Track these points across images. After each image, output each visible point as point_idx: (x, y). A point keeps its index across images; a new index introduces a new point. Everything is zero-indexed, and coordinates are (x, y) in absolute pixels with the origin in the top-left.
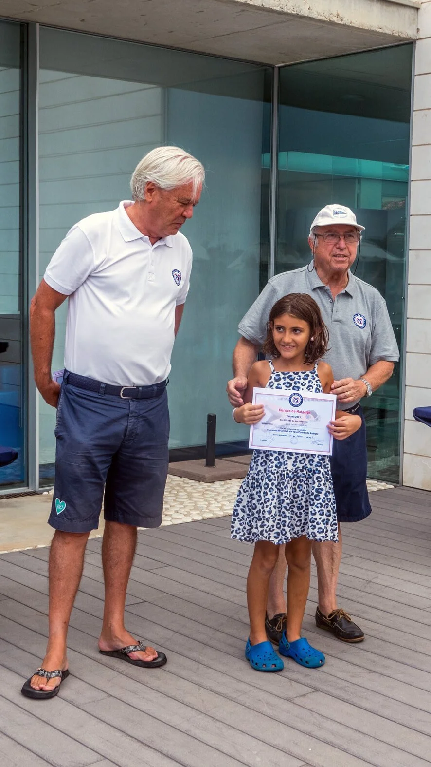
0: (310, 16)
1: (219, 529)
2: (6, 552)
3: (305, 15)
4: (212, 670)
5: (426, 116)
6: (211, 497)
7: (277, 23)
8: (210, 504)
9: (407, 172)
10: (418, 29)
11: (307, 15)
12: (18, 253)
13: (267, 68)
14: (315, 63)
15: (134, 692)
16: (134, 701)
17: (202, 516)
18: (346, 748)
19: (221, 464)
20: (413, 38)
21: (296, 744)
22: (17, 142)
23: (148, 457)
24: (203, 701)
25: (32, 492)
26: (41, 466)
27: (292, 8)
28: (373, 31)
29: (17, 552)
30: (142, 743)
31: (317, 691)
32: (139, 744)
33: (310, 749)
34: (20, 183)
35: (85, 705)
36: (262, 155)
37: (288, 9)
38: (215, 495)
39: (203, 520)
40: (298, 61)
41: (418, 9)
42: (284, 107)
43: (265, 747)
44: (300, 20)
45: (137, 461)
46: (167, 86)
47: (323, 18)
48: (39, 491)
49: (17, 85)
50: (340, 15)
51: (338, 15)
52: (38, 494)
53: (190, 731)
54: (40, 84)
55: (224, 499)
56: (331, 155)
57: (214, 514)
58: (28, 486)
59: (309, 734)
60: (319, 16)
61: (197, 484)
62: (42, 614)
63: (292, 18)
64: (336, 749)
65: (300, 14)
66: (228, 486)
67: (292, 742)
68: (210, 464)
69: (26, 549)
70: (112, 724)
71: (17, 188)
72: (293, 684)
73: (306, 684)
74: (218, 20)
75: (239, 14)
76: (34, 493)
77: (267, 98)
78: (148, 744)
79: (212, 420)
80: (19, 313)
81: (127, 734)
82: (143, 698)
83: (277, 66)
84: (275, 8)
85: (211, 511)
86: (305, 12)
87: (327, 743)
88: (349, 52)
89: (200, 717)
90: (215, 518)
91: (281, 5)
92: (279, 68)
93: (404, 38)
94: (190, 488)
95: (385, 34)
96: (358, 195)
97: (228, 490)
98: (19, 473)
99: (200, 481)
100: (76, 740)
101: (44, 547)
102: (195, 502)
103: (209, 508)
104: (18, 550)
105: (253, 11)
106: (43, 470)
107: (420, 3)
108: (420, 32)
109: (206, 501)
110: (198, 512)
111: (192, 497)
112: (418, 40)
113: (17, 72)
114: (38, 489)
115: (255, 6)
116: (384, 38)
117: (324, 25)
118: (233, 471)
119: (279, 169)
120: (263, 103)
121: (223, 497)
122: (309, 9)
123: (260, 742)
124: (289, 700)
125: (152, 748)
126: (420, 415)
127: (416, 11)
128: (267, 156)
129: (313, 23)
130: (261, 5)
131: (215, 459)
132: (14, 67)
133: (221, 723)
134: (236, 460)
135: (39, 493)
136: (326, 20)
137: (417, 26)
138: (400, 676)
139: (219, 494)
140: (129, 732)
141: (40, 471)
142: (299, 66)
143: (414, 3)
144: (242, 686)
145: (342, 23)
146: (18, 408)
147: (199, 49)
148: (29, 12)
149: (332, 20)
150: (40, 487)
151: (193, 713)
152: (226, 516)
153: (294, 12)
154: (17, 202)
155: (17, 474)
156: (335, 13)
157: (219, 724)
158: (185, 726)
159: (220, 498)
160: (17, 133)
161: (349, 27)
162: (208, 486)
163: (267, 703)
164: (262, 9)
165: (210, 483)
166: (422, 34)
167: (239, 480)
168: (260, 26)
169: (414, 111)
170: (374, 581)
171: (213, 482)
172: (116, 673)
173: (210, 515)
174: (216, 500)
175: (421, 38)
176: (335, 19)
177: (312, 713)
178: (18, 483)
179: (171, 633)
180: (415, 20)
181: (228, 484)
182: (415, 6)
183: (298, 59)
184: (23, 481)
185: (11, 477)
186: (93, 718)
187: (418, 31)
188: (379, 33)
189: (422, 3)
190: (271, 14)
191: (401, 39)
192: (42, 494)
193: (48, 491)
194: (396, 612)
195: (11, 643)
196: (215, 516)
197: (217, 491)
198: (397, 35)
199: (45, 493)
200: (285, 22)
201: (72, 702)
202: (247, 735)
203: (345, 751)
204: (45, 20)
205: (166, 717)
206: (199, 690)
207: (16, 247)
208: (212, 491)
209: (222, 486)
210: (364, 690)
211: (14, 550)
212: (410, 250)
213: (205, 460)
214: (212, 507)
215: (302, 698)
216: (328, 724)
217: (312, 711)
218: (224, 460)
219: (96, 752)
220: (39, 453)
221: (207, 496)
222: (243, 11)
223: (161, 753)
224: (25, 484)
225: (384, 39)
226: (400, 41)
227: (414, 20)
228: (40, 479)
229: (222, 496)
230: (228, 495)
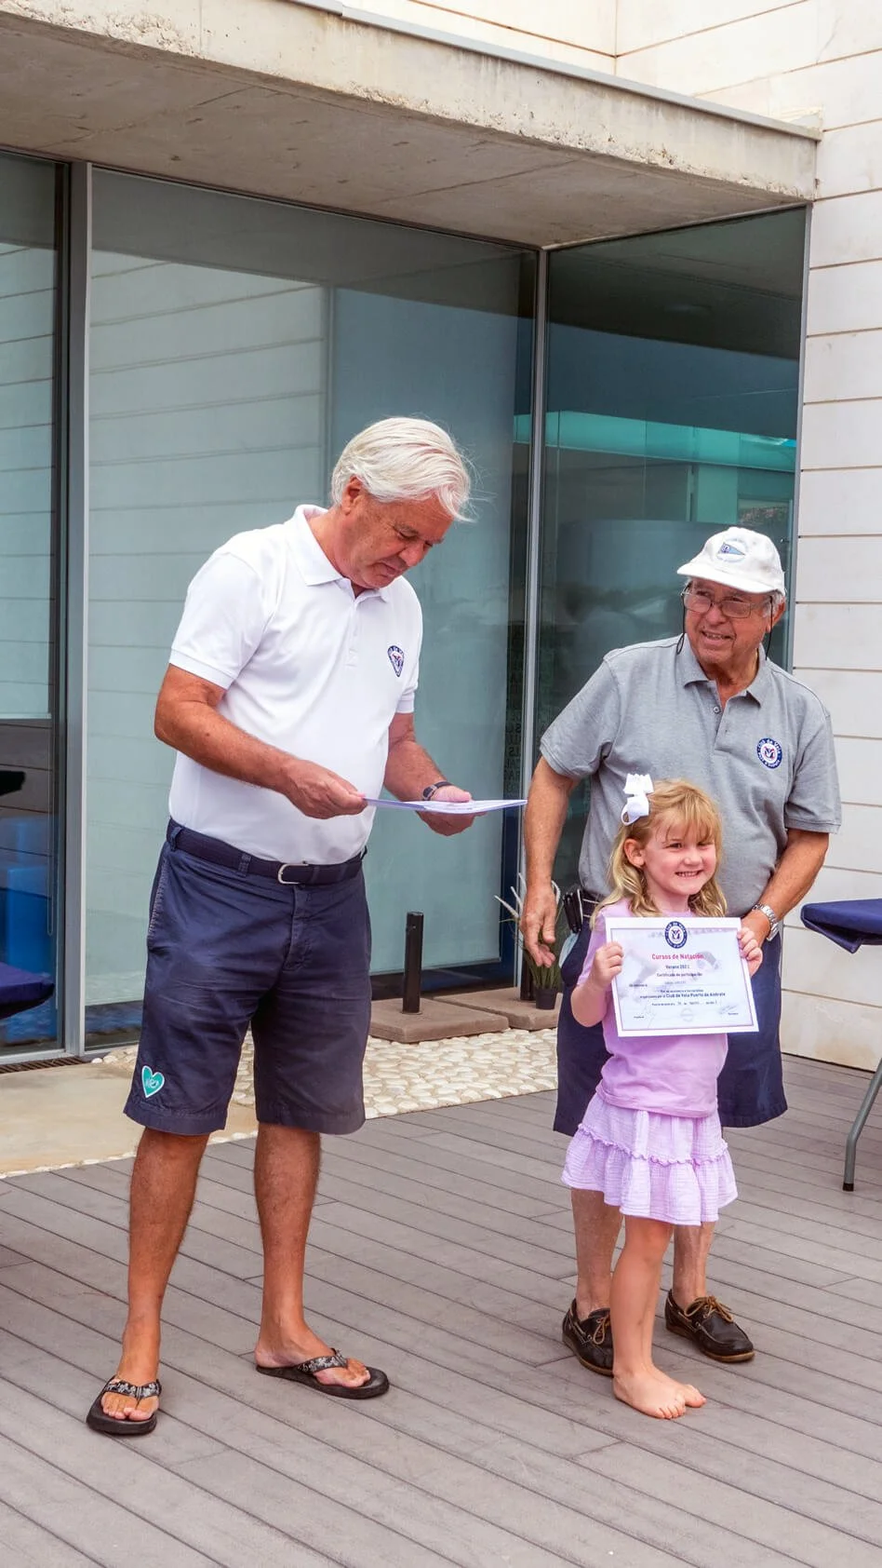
0: (611, 154)
1: (431, 1131)
2: (24, 1172)
3: (602, 152)
4: (421, 1401)
5: (830, 346)
6: (414, 1071)
7: (548, 166)
8: (411, 1084)
9: (793, 454)
10: (817, 180)
11: (605, 152)
12: (48, 602)
13: (526, 251)
14: (618, 243)
15: (274, 1442)
16: (275, 1458)
17: (396, 1105)
18: (679, 1550)
19: (435, 1009)
20: (807, 198)
21: (584, 1542)
22: (46, 389)
23: (334, 995)
24: (406, 1459)
25: (73, 1058)
26: (88, 1009)
27: (578, 138)
28: (730, 183)
29: (46, 1172)
30: (291, 1538)
31: (623, 1441)
32: (287, 1540)
33: (611, 1553)
34: (53, 467)
35: (181, 1466)
36: (515, 418)
37: (570, 140)
38: (422, 1068)
39: (399, 1114)
40: (587, 240)
41: (816, 142)
42: (558, 329)
43: (526, 1548)
44: (593, 161)
45: (312, 1003)
46: (333, 284)
47: (637, 159)
48: (85, 1056)
49: (48, 279)
50: (669, 153)
51: (664, 152)
52: (83, 1062)
53: (383, 1516)
54: (93, 278)
55: (436, 1076)
56: (643, 419)
57: (419, 1104)
58: (63, 1046)
59: (607, 1524)
60: (628, 155)
61: (386, 1045)
62: (95, 1292)
63: (576, 157)
64: (661, 1553)
65: (591, 149)
66: (446, 1050)
67: (577, 1538)
68: (411, 1007)
69: (62, 1167)
70: (233, 1502)
71: (47, 476)
72: (575, 1428)
73: (602, 1429)
74: (435, 160)
75: (475, 148)
76: (76, 1061)
77: (525, 310)
78: (303, 1540)
79: (415, 924)
80: (49, 716)
81: (262, 1521)
82: (292, 1452)
83: (545, 248)
84: (544, 138)
85: (414, 1098)
86: (603, 147)
87: (642, 1541)
88: (682, 224)
89: (399, 1489)
90: (422, 1111)
91: (556, 133)
92: (549, 252)
93: (790, 197)
94: (374, 1054)
95: (754, 188)
96: (692, 495)
97: (446, 1058)
98: (47, 1021)
99: (391, 1041)
100: (166, 1532)
101: (97, 1164)
102: (383, 1079)
103: (410, 1092)
104: (47, 1169)
105: (502, 142)
106: (92, 1016)
107: (821, 130)
108: (821, 186)
109: (406, 1078)
110: (390, 1099)
111: (378, 1070)
112: (815, 201)
113: (48, 256)
114: (82, 1053)
115: (506, 133)
116: (750, 196)
117: (637, 171)
118: (457, 1022)
119: (547, 445)
120: (515, 319)
121: (437, 1071)
122: (609, 140)
123: (516, 1539)
124: (571, 1459)
125: (309, 1547)
126: (816, 918)
127: (813, 147)
128: (523, 420)
129: (617, 166)
130: (518, 133)
131: (421, 999)
132: (43, 245)
133: (440, 1502)
134: (458, 1001)
135: (85, 1060)
136: (642, 161)
137: (815, 173)
138: (780, 1416)
139: (429, 1064)
140: (266, 1518)
141: (87, 1019)
142: (584, 250)
143: (809, 131)
144: (480, 1432)
145: (672, 167)
146: (46, 898)
147: (398, 216)
148: (74, 141)
149: (653, 162)
150: (86, 1050)
151: (388, 1481)
152: (442, 1107)
153: (580, 147)
154: (47, 505)
155: (40, 1023)
156: (659, 149)
157: (437, 1504)
158: (372, 1507)
159: (430, 1073)
160: (47, 370)
161: (686, 175)
162: (408, 1051)
163: (528, 1465)
164: (521, 139)
165: (410, 1043)
166: (823, 191)
167: (466, 1039)
168: (512, 172)
169: (808, 337)
170: (727, 1233)
171: (418, 1043)
172: (238, 1405)
173: (413, 1106)
174: (423, 1077)
175: (823, 196)
176: (660, 161)
177: (614, 1483)
178: (44, 1041)
179: (343, 1330)
180: (811, 164)
181: (447, 1045)
182: (811, 136)
183: (587, 235)
184: (55, 1036)
185: (30, 1030)
186: (198, 1489)
187: (817, 184)
188: (742, 187)
189: (825, 131)
190: (535, 148)
191: (781, 199)
192: (90, 1062)
193: (102, 1056)
194: (771, 1294)
195: (37, 1347)
196: (422, 1108)
197: (424, 1059)
198: (777, 191)
199: (97, 1061)
200: (562, 164)
201: (158, 1459)
202: (490, 1525)
203: (678, 1556)
204: (102, 156)
205: (335, 1490)
206: (398, 1437)
207: (45, 592)
208: (416, 1060)
209: (433, 1049)
210: (712, 1441)
211: (40, 1169)
212: (797, 603)
213: (402, 999)
214: (414, 1091)
215: (593, 1456)
216: (644, 1506)
217: (613, 1480)
218: (439, 1001)
219: (204, 1554)
220: (87, 984)
221: (407, 1069)
222: (483, 142)
223: (328, 1557)
224: (59, 1042)
225: (752, 199)
226: (782, 203)
227: (810, 162)
228: (86, 1033)
229: (433, 1069)
230: (447, 1068)
